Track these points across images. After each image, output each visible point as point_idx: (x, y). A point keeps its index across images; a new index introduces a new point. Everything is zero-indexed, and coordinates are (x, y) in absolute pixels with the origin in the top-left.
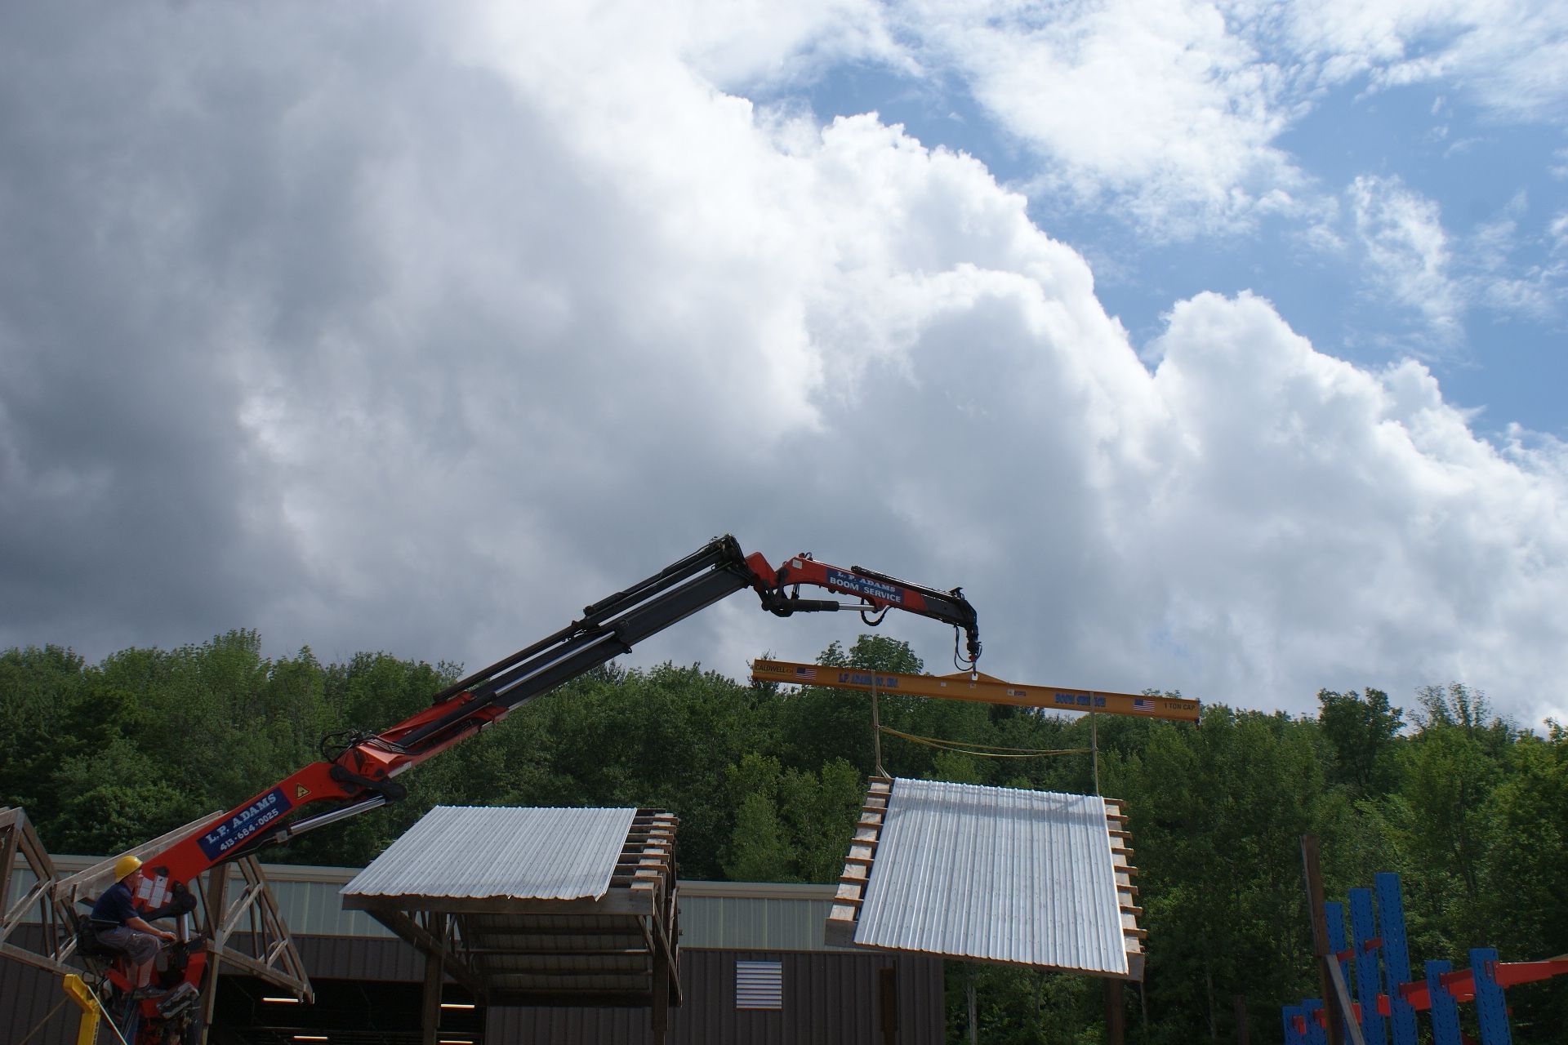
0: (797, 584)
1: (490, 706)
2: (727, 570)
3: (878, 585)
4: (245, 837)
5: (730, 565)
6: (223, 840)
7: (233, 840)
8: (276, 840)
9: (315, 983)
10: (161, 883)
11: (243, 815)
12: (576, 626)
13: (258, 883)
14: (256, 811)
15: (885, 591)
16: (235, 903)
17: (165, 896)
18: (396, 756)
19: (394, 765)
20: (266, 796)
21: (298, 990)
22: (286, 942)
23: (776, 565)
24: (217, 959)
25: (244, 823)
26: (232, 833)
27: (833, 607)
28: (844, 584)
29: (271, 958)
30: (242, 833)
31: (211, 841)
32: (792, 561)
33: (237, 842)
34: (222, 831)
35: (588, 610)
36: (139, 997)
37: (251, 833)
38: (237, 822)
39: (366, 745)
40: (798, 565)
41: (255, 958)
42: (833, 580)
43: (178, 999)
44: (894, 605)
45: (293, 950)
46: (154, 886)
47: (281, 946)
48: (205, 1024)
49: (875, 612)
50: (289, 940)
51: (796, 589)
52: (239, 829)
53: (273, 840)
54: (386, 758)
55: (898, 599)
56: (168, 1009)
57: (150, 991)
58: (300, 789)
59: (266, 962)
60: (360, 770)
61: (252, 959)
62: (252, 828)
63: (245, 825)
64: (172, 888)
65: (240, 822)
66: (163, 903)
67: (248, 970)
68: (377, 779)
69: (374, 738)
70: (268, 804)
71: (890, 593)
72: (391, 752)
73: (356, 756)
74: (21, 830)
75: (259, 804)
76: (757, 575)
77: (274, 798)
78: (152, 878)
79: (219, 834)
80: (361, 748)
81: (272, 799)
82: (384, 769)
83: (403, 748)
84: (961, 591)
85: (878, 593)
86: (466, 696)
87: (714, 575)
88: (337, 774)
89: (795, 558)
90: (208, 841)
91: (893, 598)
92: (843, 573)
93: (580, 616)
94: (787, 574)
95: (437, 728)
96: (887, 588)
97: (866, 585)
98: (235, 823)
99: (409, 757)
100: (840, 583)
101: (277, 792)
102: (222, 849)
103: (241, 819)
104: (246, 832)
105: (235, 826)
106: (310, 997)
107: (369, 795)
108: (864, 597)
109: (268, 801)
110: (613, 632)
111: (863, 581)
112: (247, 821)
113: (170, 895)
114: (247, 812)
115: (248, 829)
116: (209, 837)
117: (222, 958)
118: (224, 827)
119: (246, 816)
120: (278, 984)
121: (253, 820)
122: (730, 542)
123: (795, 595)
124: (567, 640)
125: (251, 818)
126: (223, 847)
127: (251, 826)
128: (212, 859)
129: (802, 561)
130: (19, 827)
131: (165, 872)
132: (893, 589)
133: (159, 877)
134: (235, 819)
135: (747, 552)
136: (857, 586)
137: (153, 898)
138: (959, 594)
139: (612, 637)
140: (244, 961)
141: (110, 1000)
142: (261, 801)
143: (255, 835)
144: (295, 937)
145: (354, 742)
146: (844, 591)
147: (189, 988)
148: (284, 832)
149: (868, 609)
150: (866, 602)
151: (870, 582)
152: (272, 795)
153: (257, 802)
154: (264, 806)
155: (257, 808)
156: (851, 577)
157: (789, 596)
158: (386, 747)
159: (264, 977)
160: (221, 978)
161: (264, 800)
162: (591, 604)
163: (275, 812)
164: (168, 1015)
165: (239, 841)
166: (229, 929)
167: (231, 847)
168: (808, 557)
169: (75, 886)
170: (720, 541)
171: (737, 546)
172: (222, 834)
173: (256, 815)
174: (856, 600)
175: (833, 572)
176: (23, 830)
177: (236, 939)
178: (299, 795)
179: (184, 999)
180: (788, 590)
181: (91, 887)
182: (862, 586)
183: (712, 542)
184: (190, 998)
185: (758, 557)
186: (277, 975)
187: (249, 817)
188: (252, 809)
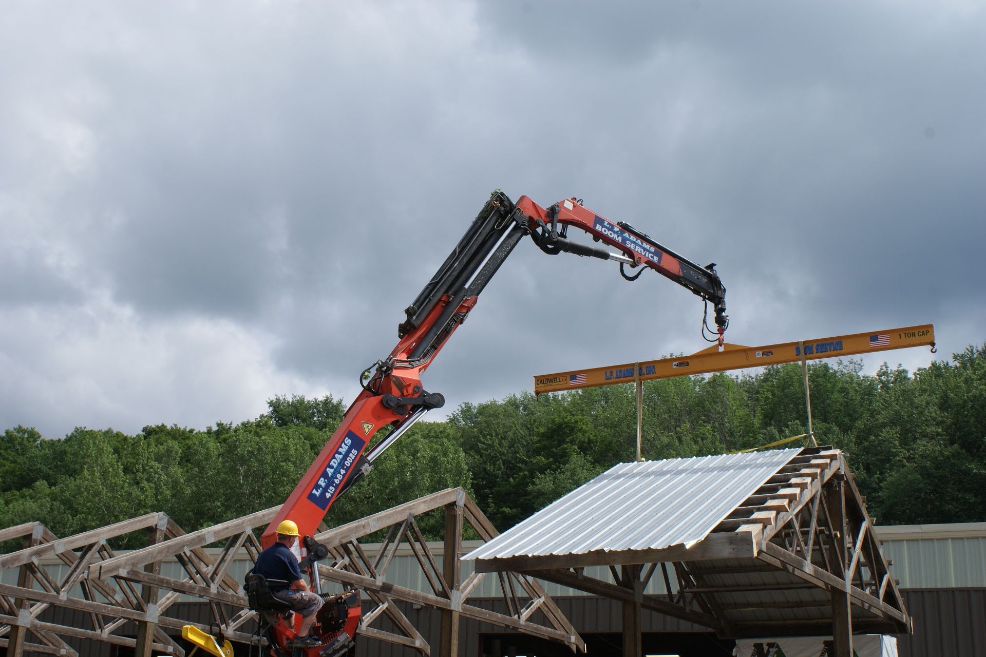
4: (341, 481)
6: (325, 490)
7: (333, 486)
11: (332, 463)
14: (341, 457)
22: (542, 599)
24: (456, 616)
25: (335, 470)
26: (330, 482)
29: (525, 614)
30: (337, 478)
33: (337, 487)
34: (322, 482)
36: (299, 645)
37: (344, 476)
38: (330, 471)
45: (552, 605)
47: (537, 602)
50: (545, 597)
52: (334, 476)
59: (519, 618)
62: (343, 472)
63: (337, 471)
65: (332, 470)
70: (347, 447)
79: (321, 486)
90: (314, 495)
98: (329, 473)
101: (350, 434)
102: (328, 497)
103: (332, 467)
104: (340, 477)
105: (330, 475)
109: (346, 445)
112: (337, 467)
113: (304, 550)
114: (334, 460)
115: (340, 474)
117: (462, 614)
118: (322, 479)
119: (335, 463)
121: (341, 464)
125: (339, 464)
126: (328, 495)
127: (341, 470)
134: (328, 469)
140: (495, 618)
142: (340, 446)
152: (347, 438)
153: (338, 449)
154: (344, 450)
155: (340, 454)
159: (520, 630)
163: (354, 451)
165: (337, 486)
166: (469, 590)
167: (334, 493)
172: (323, 485)
173: (341, 461)
186: (535, 628)
187: (337, 464)
188: (337, 456)
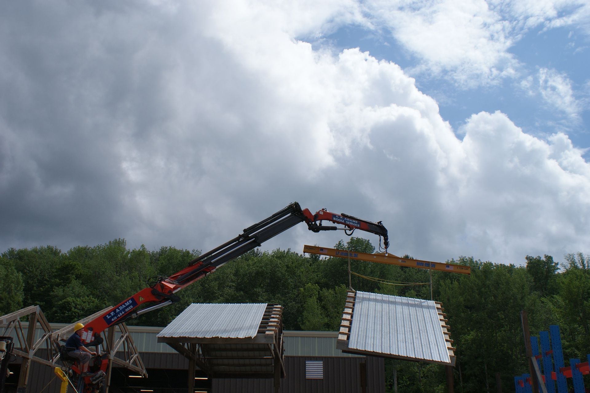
0: (321, 220)
1: (210, 266)
2: (296, 215)
3: (351, 220)
4: (121, 316)
5: (297, 213)
6: (113, 317)
7: (116, 317)
8: (132, 317)
9: (147, 370)
10: (90, 333)
11: (120, 308)
12: (240, 236)
13: (126, 333)
14: (125, 306)
15: (354, 223)
16: (118, 341)
17: (92, 338)
18: (175, 285)
19: (175, 288)
20: (128, 301)
21: (142, 373)
22: (137, 355)
23: (313, 213)
24: (111, 361)
25: (120, 311)
26: (116, 314)
27: (334, 229)
28: (338, 220)
29: (131, 361)
30: (119, 314)
31: (108, 318)
32: (319, 212)
33: (118, 318)
34: (112, 314)
35: (245, 231)
36: (84, 376)
37: (123, 314)
38: (117, 311)
39: (164, 281)
40: (322, 213)
41: (125, 361)
42: (334, 219)
43: (98, 377)
44: (357, 228)
45: (139, 358)
46: (87, 334)
47: (135, 356)
48: (107, 386)
49: (350, 230)
50: (138, 354)
51: (321, 222)
52: (119, 313)
53: (131, 317)
54: (172, 286)
55: (358, 226)
56: (95, 380)
57: (88, 374)
58: (141, 298)
59: (129, 363)
60: (163, 291)
61: (124, 361)
62: (123, 313)
63: (121, 311)
64: (94, 335)
65: (119, 311)
66: (91, 341)
67: (123, 365)
68: (169, 294)
69: (167, 279)
70: (129, 304)
71: (356, 223)
72: (173, 284)
73: (161, 286)
74: (38, 314)
75: (126, 304)
76: (306, 217)
77: (131, 302)
78: (87, 332)
79: (111, 315)
80: (163, 282)
81: (130, 302)
82: (171, 290)
83: (178, 283)
84: (382, 222)
85: (351, 223)
86: (200, 263)
87: (291, 217)
88: (154, 293)
89: (320, 210)
90: (107, 318)
91: (357, 225)
92: (338, 216)
93: (242, 233)
94: (318, 217)
95: (190, 275)
96: (354, 221)
97: (347, 221)
99: (180, 286)
100: (337, 220)
101: (132, 299)
102: (112, 320)
103: (119, 309)
104: (121, 314)
105: (117, 312)
106: (146, 375)
107: (165, 300)
108: (346, 225)
109: (129, 303)
110: (254, 239)
111: (346, 219)
112: (121, 310)
113: (93, 338)
114: (121, 307)
116: (107, 316)
117: (113, 361)
118: (113, 312)
119: (121, 308)
120: (134, 371)
121: (124, 310)
122: (297, 205)
123: (320, 224)
124: (237, 242)
126: (113, 320)
127: (123, 312)
128: (109, 324)
129: (323, 211)
130: (38, 313)
131: (91, 329)
132: (357, 222)
133: (89, 331)
134: (117, 309)
135: (303, 208)
136: (343, 221)
137: (87, 339)
138: (381, 224)
139: (254, 240)
140: (121, 362)
141: (72, 376)
142: (126, 302)
143: (124, 315)
144: (140, 353)
145: (160, 280)
146: (338, 223)
147: (102, 372)
148: (135, 314)
149: (347, 229)
150: (346, 227)
151: (348, 219)
152: (130, 300)
154: (128, 305)
155: (125, 305)
156: (341, 218)
157: (318, 225)
158: (171, 282)
159: (129, 368)
160: (112, 368)
161: (128, 302)
162: (246, 228)
163: (131, 307)
164: (94, 382)
166: (116, 350)
167: (116, 320)
168: (325, 210)
169: (58, 335)
170: (293, 204)
171: (299, 206)
172: (112, 315)
173: (124, 308)
174: (342, 226)
175: (334, 216)
176: (39, 314)
177: (118, 354)
178: (140, 300)
179: (100, 376)
180: (318, 223)
181: (65, 335)
182: (345, 221)
183: (290, 205)
184: (102, 376)
185: (307, 210)
186: (134, 367)
187: (122, 308)
188: (123, 305)
